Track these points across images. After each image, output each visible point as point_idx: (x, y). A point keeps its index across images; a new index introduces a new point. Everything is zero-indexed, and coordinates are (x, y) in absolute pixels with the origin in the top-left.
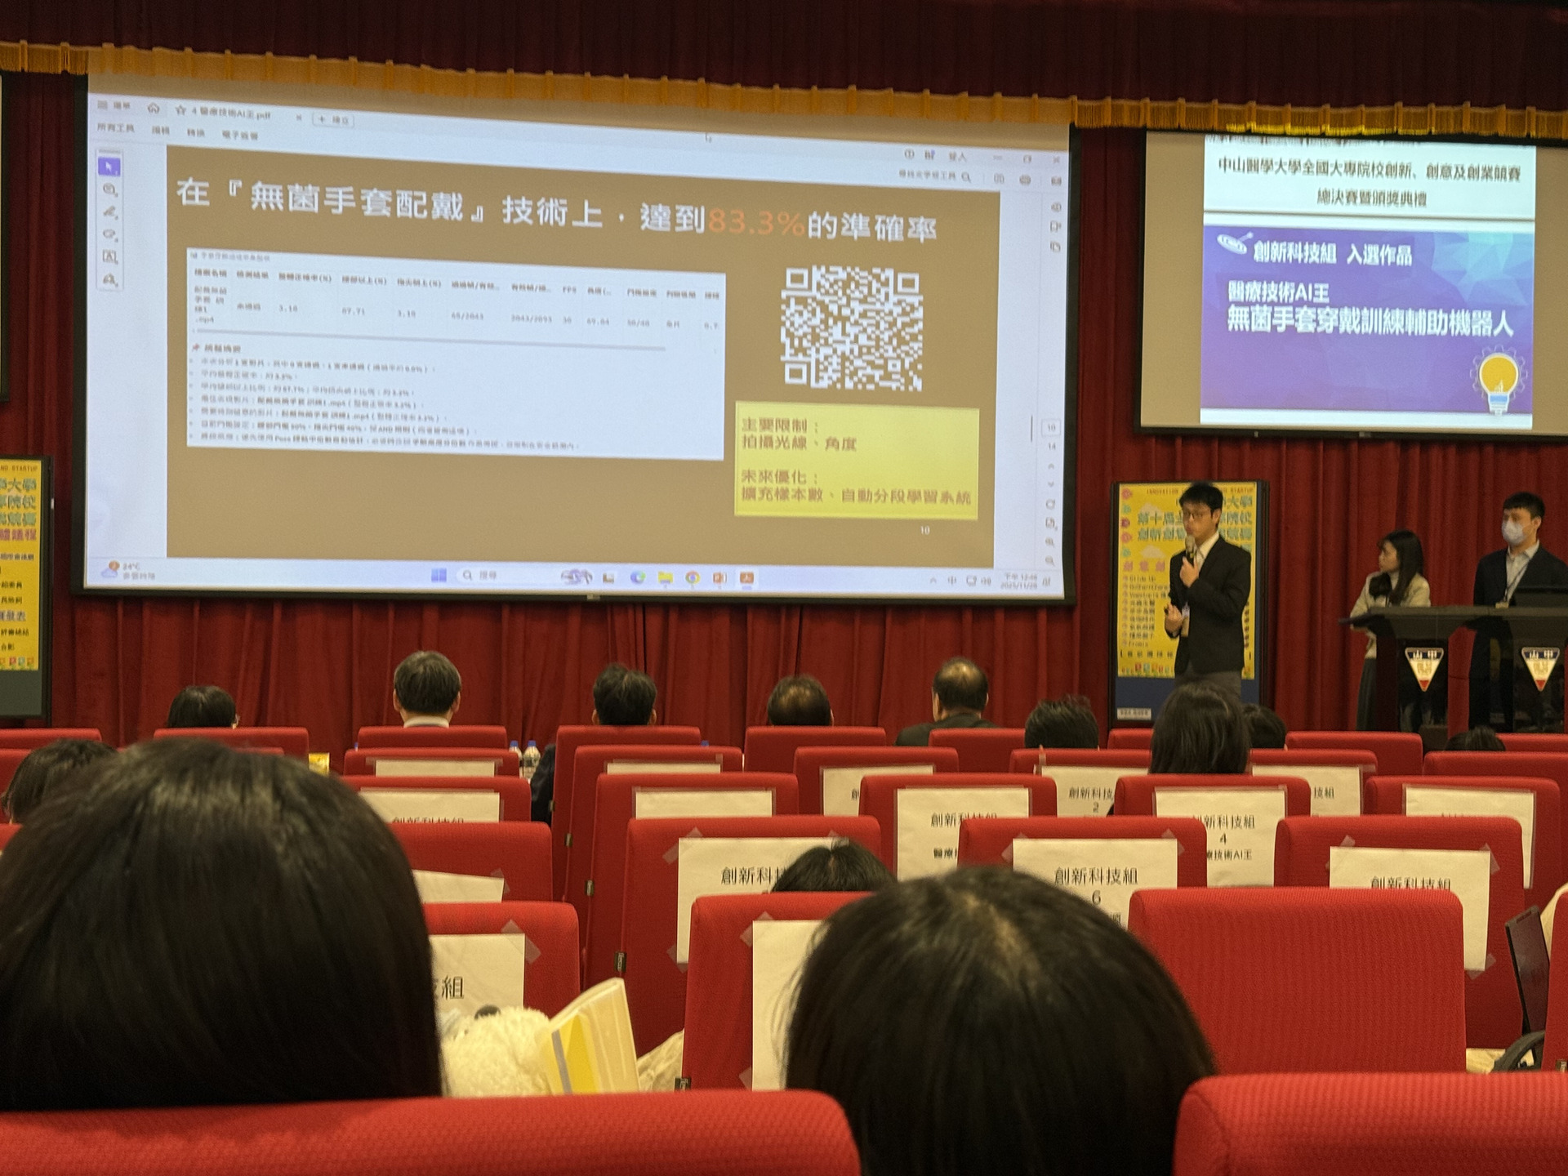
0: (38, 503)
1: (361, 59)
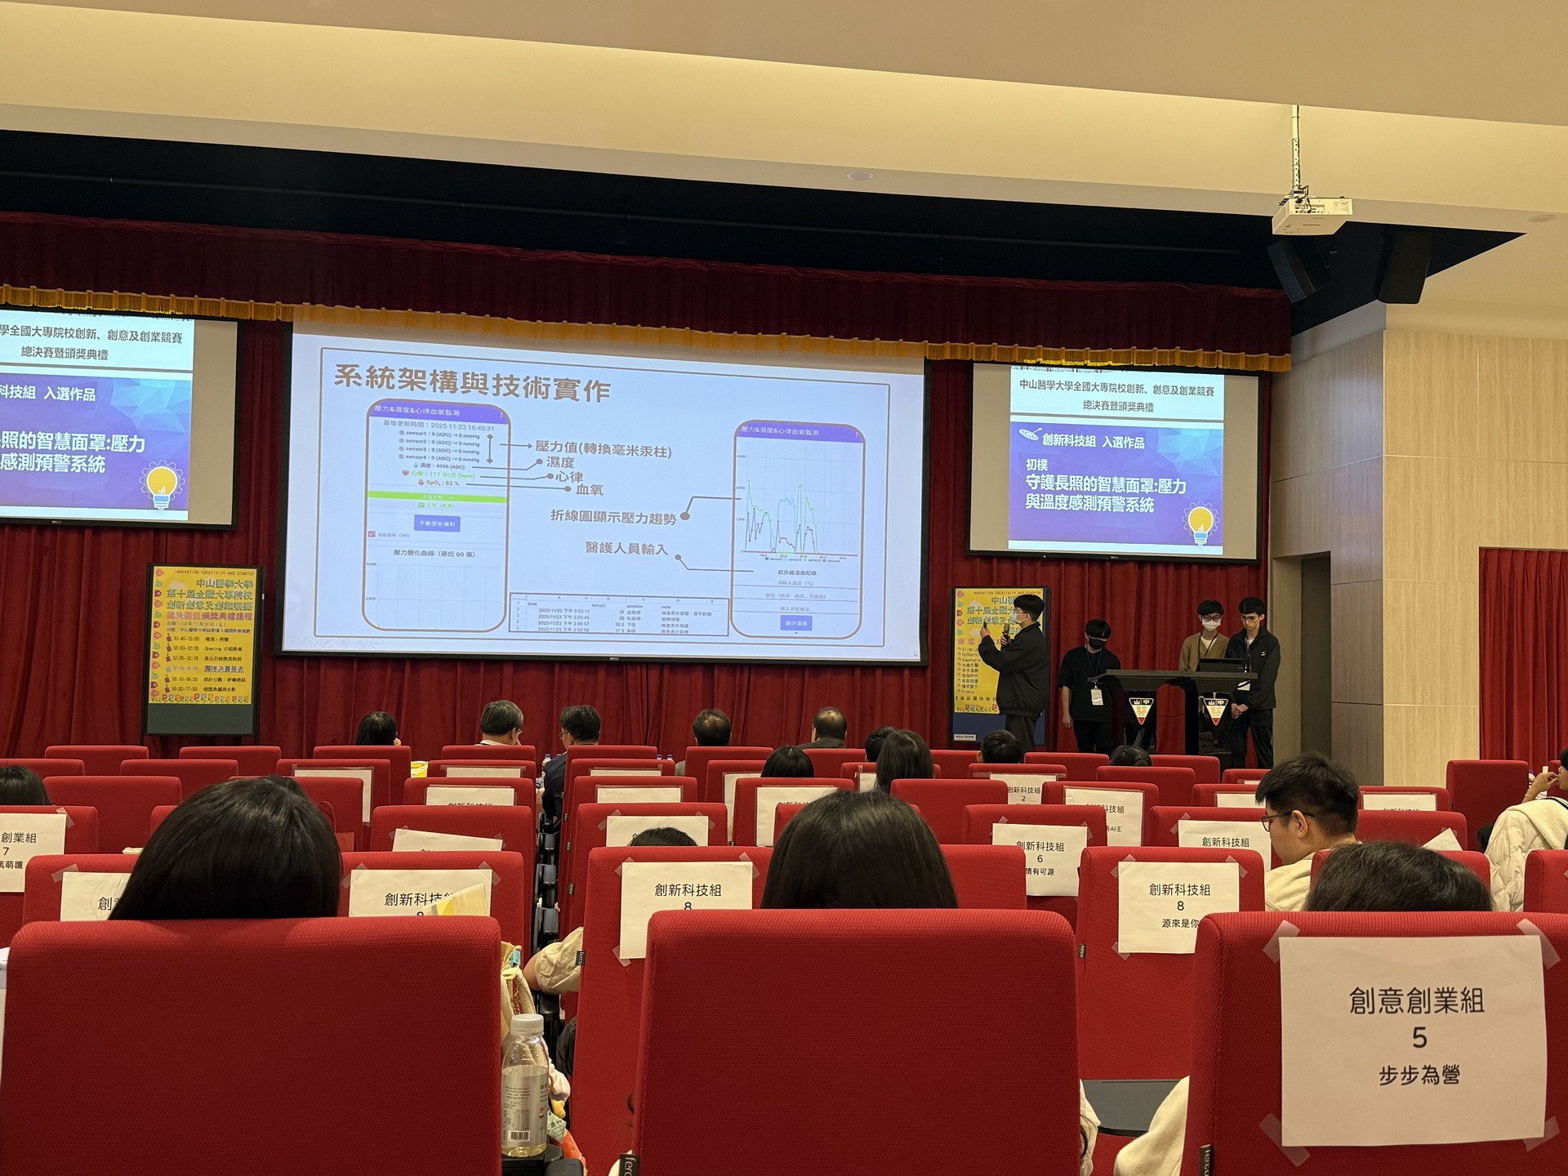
0: (253, 596)
1: (469, 313)
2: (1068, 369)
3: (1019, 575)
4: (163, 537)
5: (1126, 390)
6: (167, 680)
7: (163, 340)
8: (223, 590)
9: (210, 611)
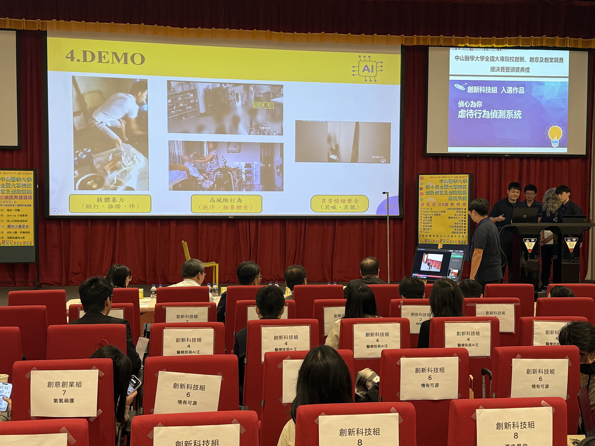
0: (32, 186)
1: (146, 24)
2: (482, 49)
3: (453, 167)
5: (514, 60)
8: (15, 183)
9: (8, 195)
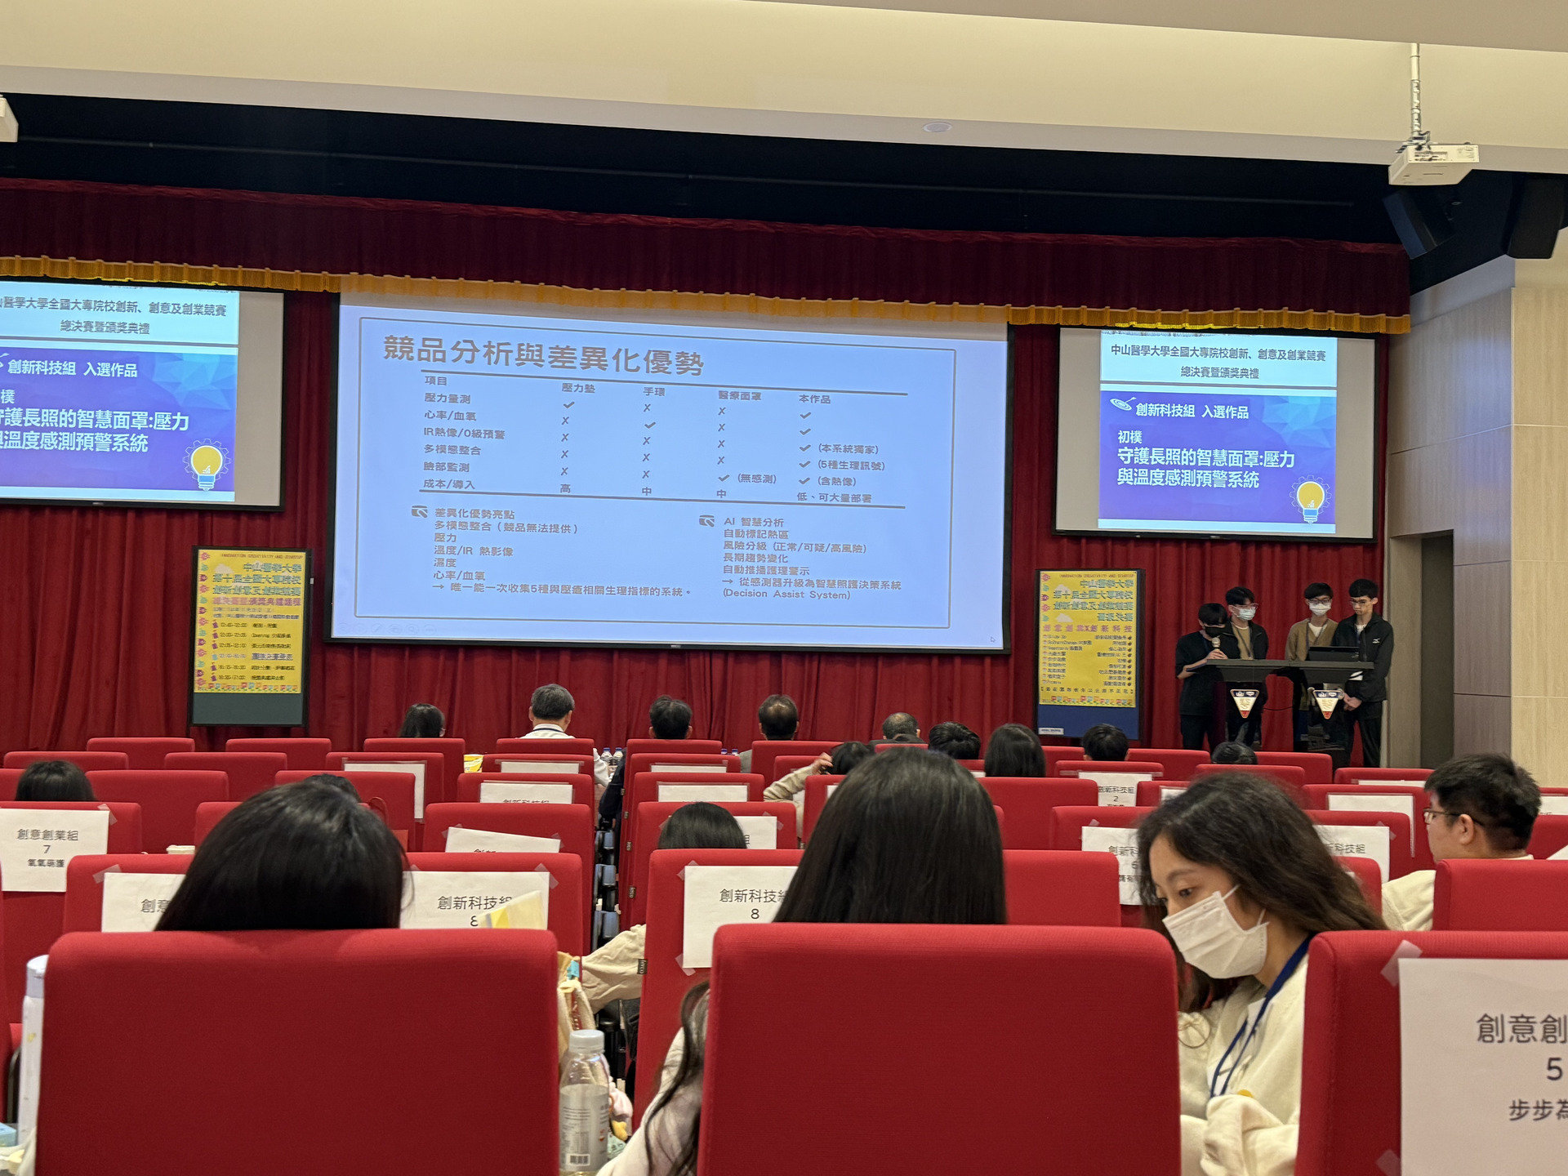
0: (302, 581)
1: (523, 282)
2: (1163, 333)
3: (1109, 557)
4: (208, 519)
5: (1228, 355)
6: (214, 668)
7: (207, 313)
8: (270, 575)
9: (257, 596)
